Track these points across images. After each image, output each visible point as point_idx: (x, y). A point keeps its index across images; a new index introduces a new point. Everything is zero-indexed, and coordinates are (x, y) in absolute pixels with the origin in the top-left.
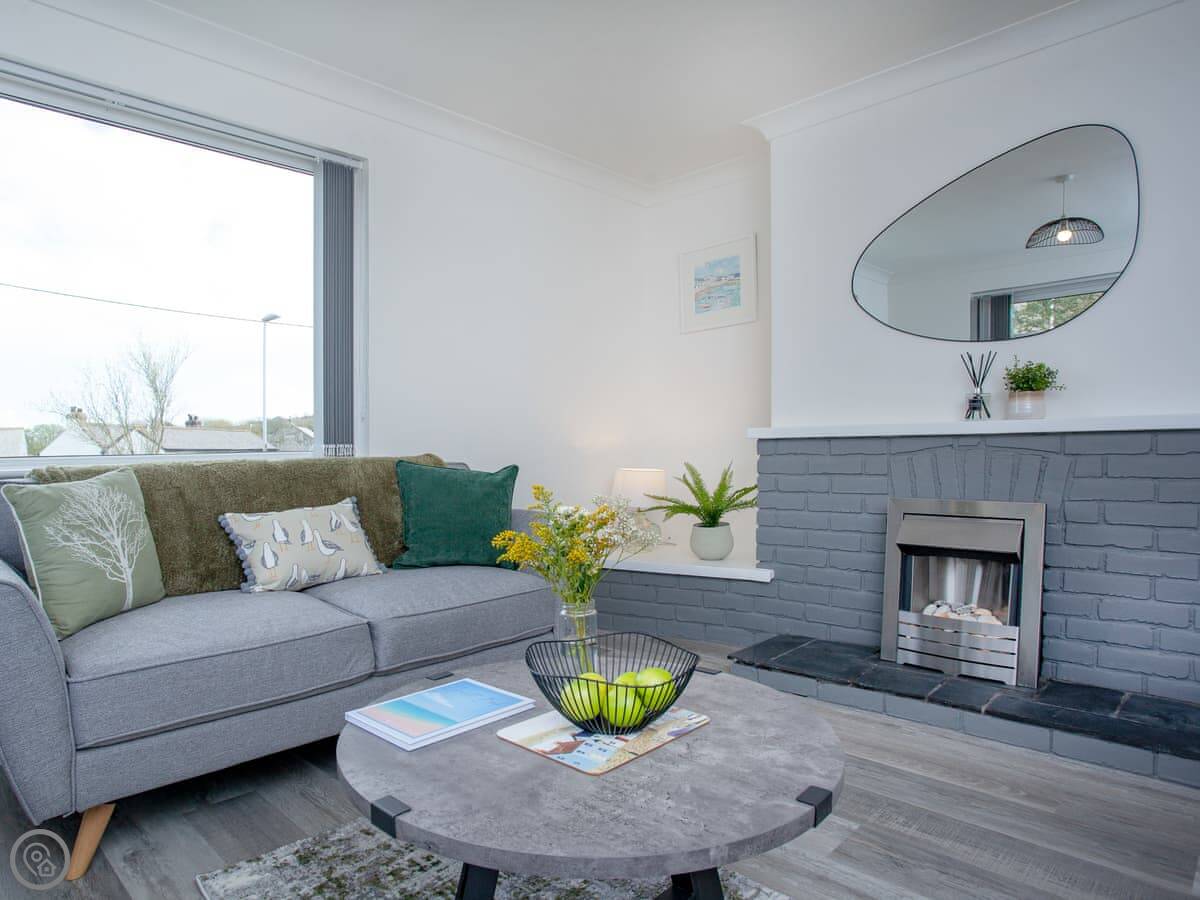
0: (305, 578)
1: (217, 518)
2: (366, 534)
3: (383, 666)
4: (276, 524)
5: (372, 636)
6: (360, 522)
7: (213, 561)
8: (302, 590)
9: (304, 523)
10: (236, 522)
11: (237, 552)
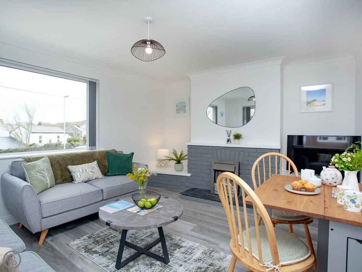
0: (87, 180)
1: (66, 167)
2: (100, 169)
3: (105, 198)
4: (80, 168)
5: (102, 192)
6: (98, 166)
7: (66, 176)
8: (86, 182)
9: (86, 167)
10: (71, 168)
11: (71, 174)
